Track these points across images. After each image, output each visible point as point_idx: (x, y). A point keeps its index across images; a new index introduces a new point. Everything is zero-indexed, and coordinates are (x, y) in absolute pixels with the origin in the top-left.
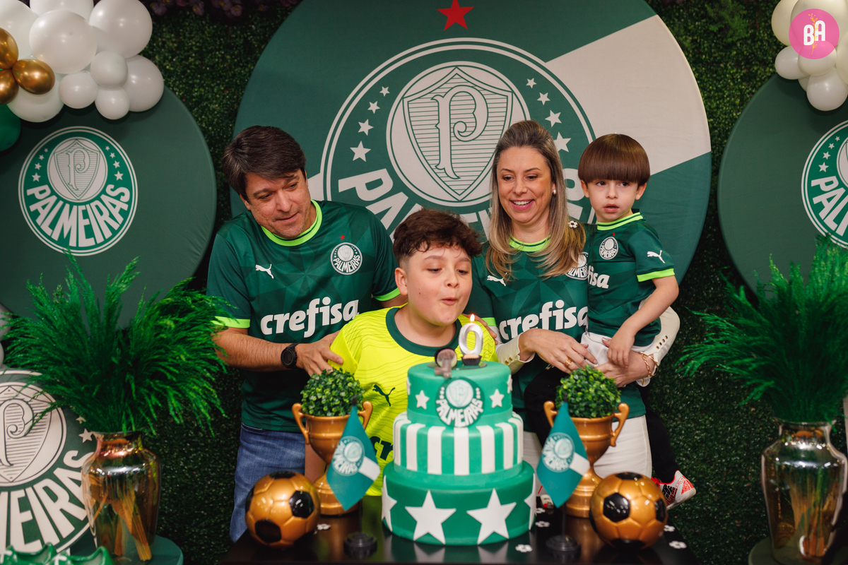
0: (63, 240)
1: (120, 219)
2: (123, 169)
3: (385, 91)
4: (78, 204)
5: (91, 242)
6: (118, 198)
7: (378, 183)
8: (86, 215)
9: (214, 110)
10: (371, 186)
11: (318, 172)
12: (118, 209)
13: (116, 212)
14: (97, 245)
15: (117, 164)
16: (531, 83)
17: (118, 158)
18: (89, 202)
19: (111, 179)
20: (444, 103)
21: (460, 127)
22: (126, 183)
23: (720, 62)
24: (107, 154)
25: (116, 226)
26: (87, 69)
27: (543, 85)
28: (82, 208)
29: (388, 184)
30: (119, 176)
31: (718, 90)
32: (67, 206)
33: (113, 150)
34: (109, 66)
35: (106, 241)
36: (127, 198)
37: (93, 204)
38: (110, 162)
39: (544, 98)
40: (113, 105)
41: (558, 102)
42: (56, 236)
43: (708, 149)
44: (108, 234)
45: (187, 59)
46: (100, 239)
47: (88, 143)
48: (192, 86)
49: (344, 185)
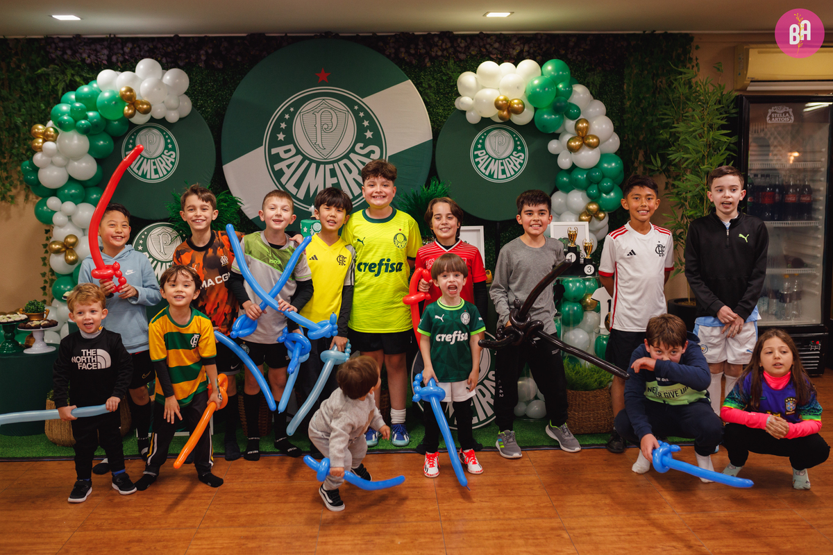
0: (144, 176)
1: (171, 166)
2: (172, 143)
3: (292, 109)
4: (151, 159)
5: (157, 176)
6: (170, 156)
7: (289, 150)
8: (154, 164)
9: (208, 112)
10: (286, 152)
11: (262, 145)
12: (170, 161)
13: (169, 163)
14: (160, 178)
15: (169, 141)
16: (356, 108)
17: (170, 138)
18: (156, 158)
19: (166, 148)
20: (318, 115)
21: (325, 126)
22: (174, 149)
23: (448, 93)
24: (164, 136)
25: (169, 169)
26: (163, 102)
27: (361, 109)
28: (152, 161)
29: (294, 151)
30: (170, 146)
31: (448, 106)
32: (146, 160)
33: (167, 134)
34: (173, 102)
35: (164, 176)
36: (174, 156)
37: (158, 159)
38: (166, 140)
39: (362, 114)
40: (173, 117)
41: (368, 116)
42: (140, 174)
43: (431, 137)
44: (165, 173)
45: (194, 86)
46: (161, 175)
47: (155, 131)
48: (197, 100)
49: (274, 151)
